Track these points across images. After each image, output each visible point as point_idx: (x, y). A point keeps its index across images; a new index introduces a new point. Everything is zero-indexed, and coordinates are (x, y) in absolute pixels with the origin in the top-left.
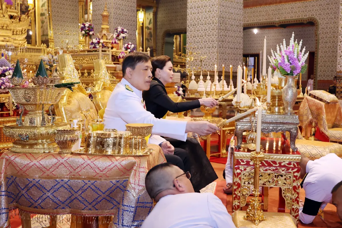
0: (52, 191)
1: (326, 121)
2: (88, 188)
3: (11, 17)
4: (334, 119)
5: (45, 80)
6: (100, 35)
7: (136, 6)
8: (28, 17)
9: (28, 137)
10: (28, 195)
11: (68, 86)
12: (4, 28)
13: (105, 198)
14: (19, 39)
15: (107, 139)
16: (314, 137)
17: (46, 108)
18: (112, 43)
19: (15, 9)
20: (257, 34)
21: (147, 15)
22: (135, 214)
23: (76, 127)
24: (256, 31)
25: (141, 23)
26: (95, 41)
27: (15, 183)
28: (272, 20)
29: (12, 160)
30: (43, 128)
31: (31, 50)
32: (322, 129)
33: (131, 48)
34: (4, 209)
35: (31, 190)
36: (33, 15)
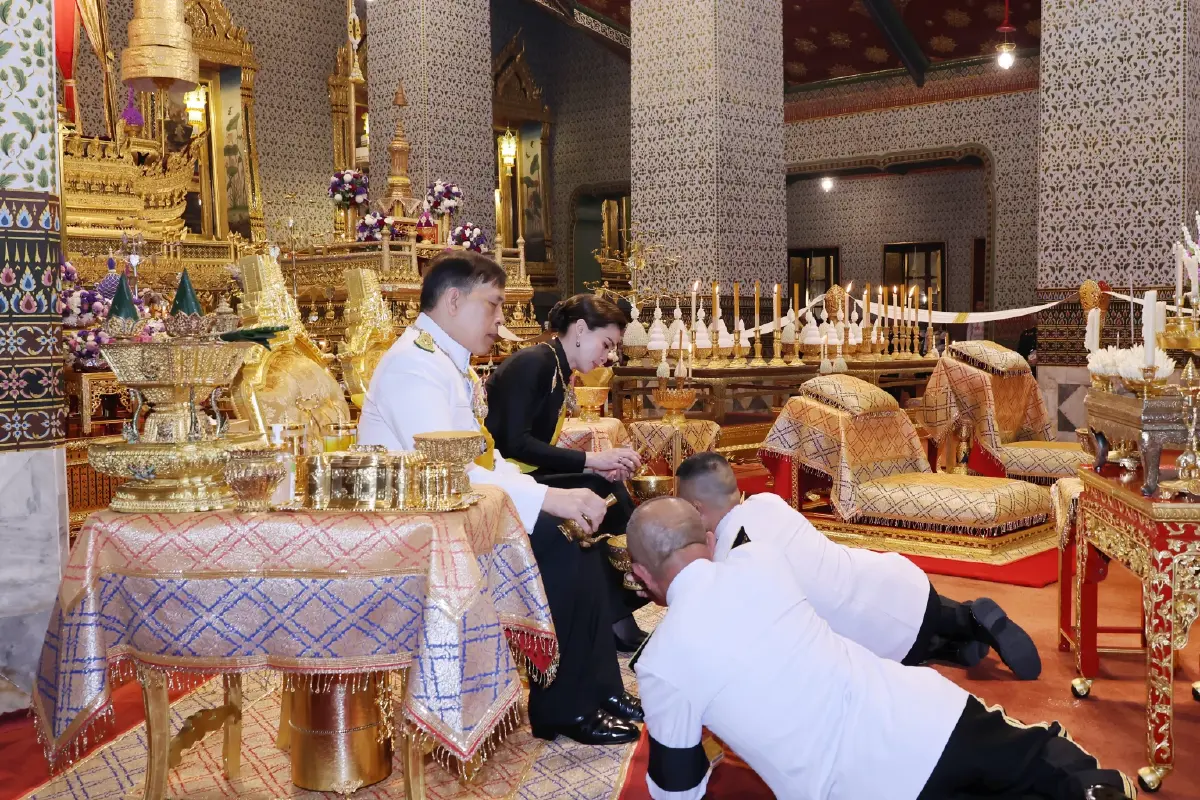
0: (219, 609)
1: (995, 422)
2: (310, 599)
3: (141, 159)
4: (1019, 415)
5: (194, 322)
6: (386, 203)
7: (490, 121)
8: (189, 158)
9: (153, 472)
10: (157, 623)
11: (257, 336)
12: (122, 189)
13: (354, 625)
14: (164, 220)
15: (360, 471)
16: (969, 466)
17: (201, 395)
18: (420, 224)
19: (153, 136)
20: (832, 193)
21: (525, 145)
22: (464, 661)
23: (278, 442)
24: (827, 184)
25: (509, 168)
26: (370, 220)
27: (124, 593)
28: (868, 154)
29: (112, 533)
30: (191, 448)
31: (200, 250)
32: (986, 444)
33: (472, 239)
34: (95, 659)
35: (164, 609)
36: (203, 151)
